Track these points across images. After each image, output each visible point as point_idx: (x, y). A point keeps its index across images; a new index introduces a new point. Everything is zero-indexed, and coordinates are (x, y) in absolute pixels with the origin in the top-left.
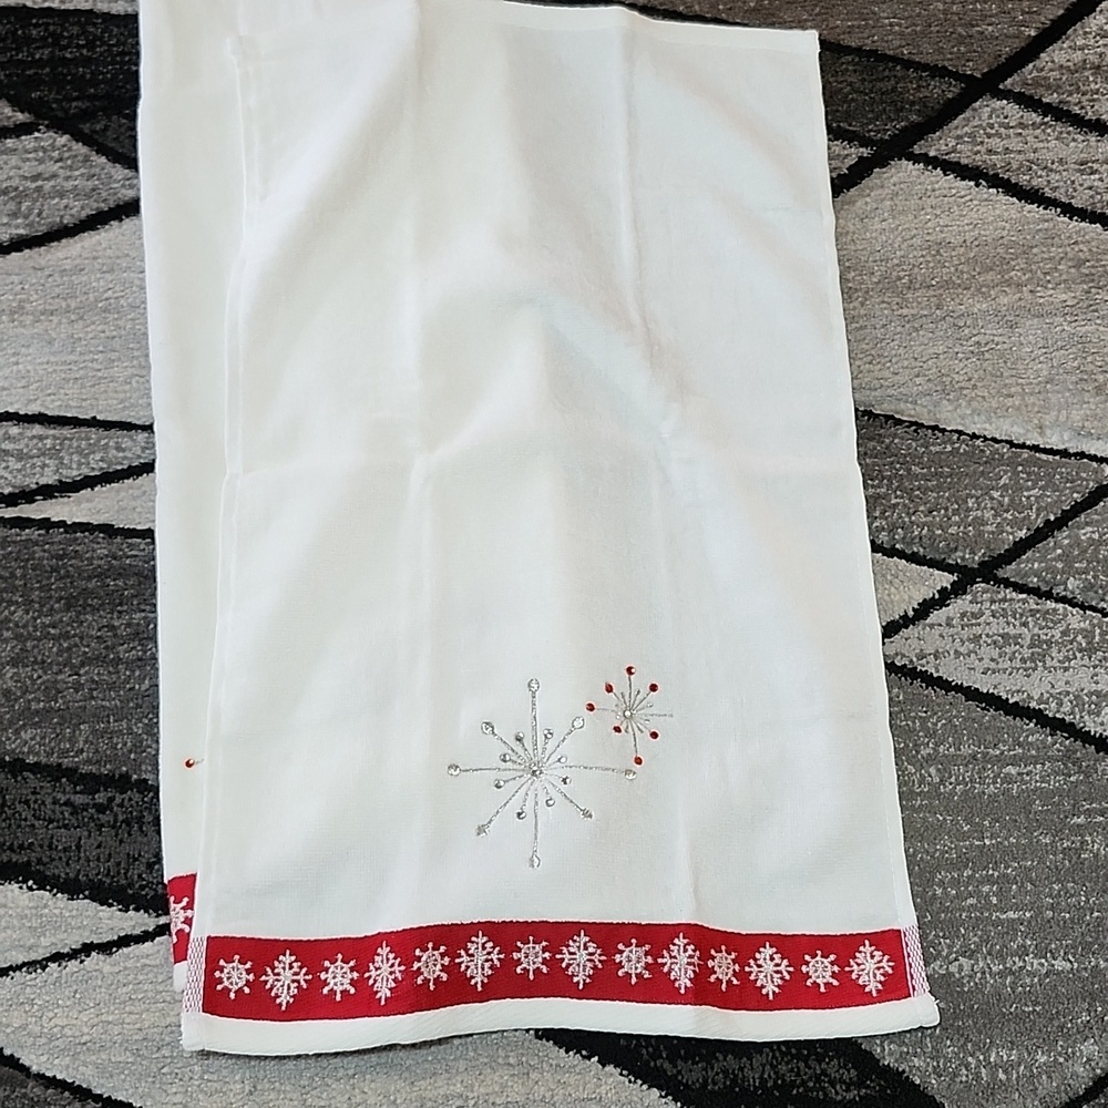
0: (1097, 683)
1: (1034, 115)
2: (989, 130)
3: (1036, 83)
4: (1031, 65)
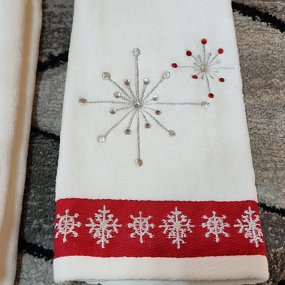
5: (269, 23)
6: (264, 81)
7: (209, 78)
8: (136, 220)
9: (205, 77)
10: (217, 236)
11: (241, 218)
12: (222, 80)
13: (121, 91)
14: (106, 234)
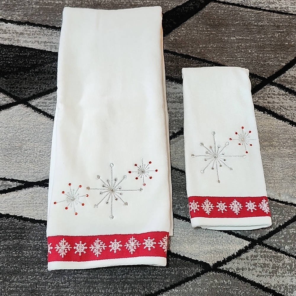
0: (292, 282)
1: (283, 91)
2: (269, 96)
3: (284, 81)
4: (283, 75)
5: (271, 115)
6: (269, 143)
7: (245, 144)
8: (219, 204)
9: (244, 144)
10: (252, 210)
11: (261, 203)
12: (251, 145)
13: (208, 151)
14: (209, 210)
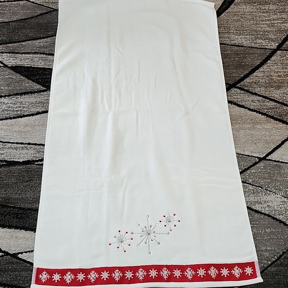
0: (255, 199)
1: (243, 91)
2: (234, 94)
3: (243, 85)
4: (242, 82)
